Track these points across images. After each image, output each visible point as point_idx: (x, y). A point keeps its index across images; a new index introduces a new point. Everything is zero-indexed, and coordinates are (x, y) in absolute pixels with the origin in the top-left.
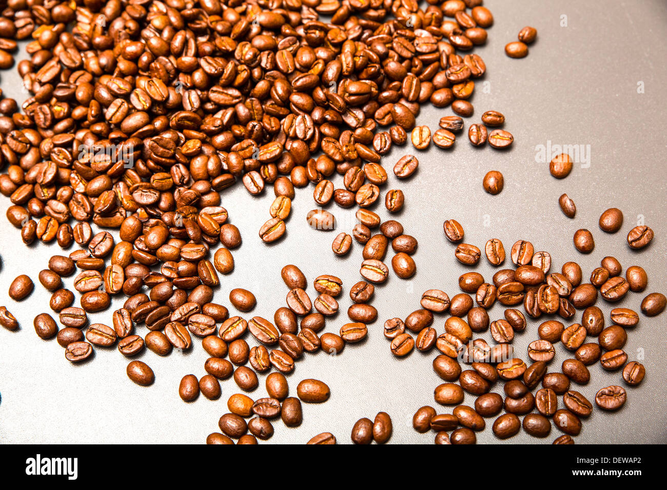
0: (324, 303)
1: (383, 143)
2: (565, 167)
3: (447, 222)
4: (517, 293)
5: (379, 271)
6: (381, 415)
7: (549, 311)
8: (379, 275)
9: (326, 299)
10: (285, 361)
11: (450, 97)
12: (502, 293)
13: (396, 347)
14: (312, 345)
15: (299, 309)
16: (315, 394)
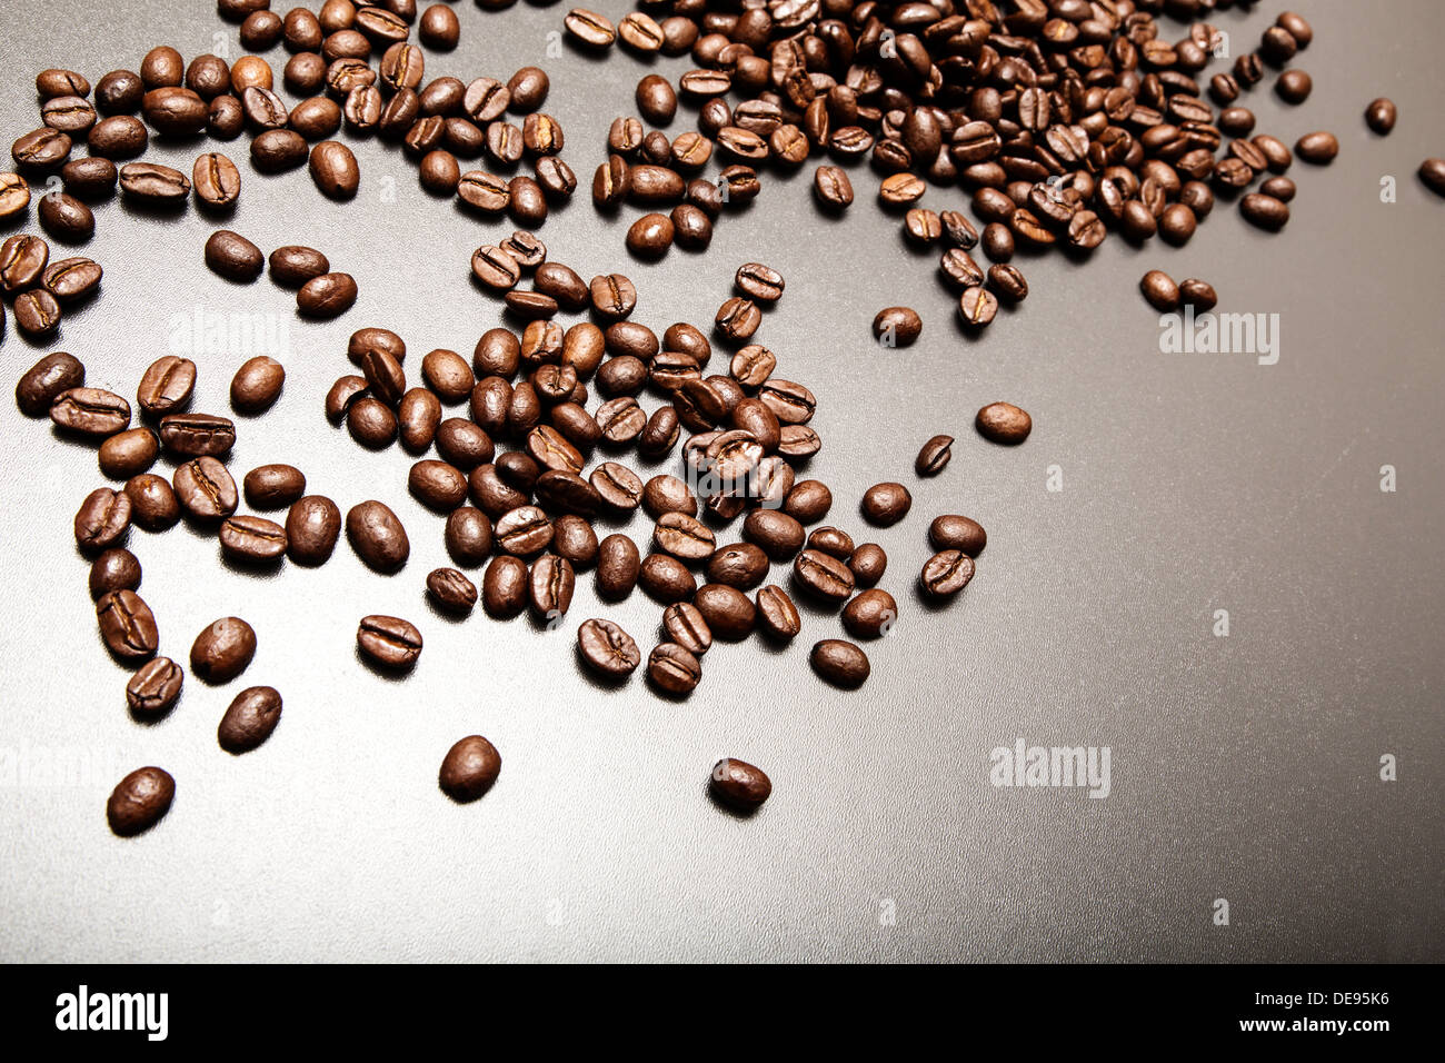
0: (504, 136)
1: (851, 141)
2: (1006, 423)
6: (347, 279)
9: (513, 136)
10: (365, 111)
11: (1002, 212)
15: (471, 101)
16: (327, 167)
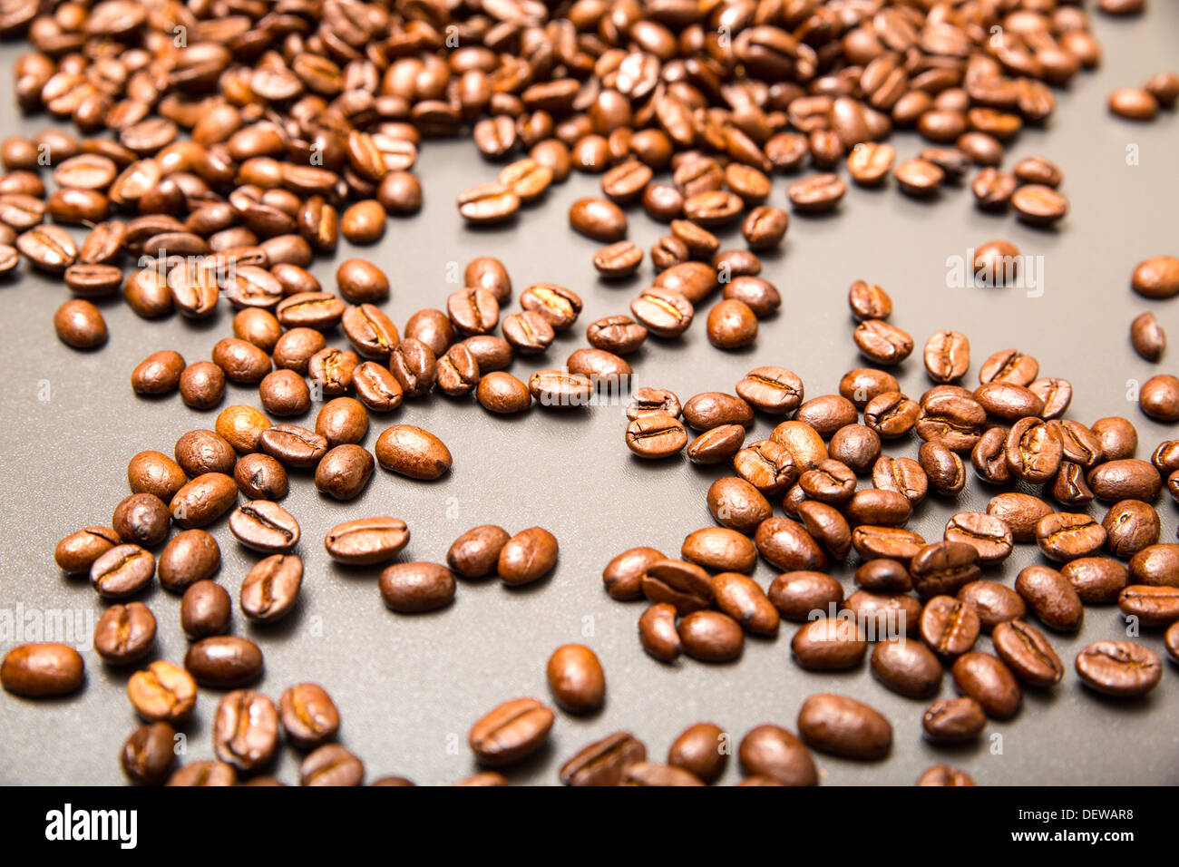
0: (524, 324)
3: (862, 284)
4: (966, 423)
5: (672, 310)
7: (1028, 470)
8: (669, 317)
9: (532, 319)
10: (383, 387)
12: (931, 414)
13: (638, 430)
14: (458, 378)
15: (465, 318)
